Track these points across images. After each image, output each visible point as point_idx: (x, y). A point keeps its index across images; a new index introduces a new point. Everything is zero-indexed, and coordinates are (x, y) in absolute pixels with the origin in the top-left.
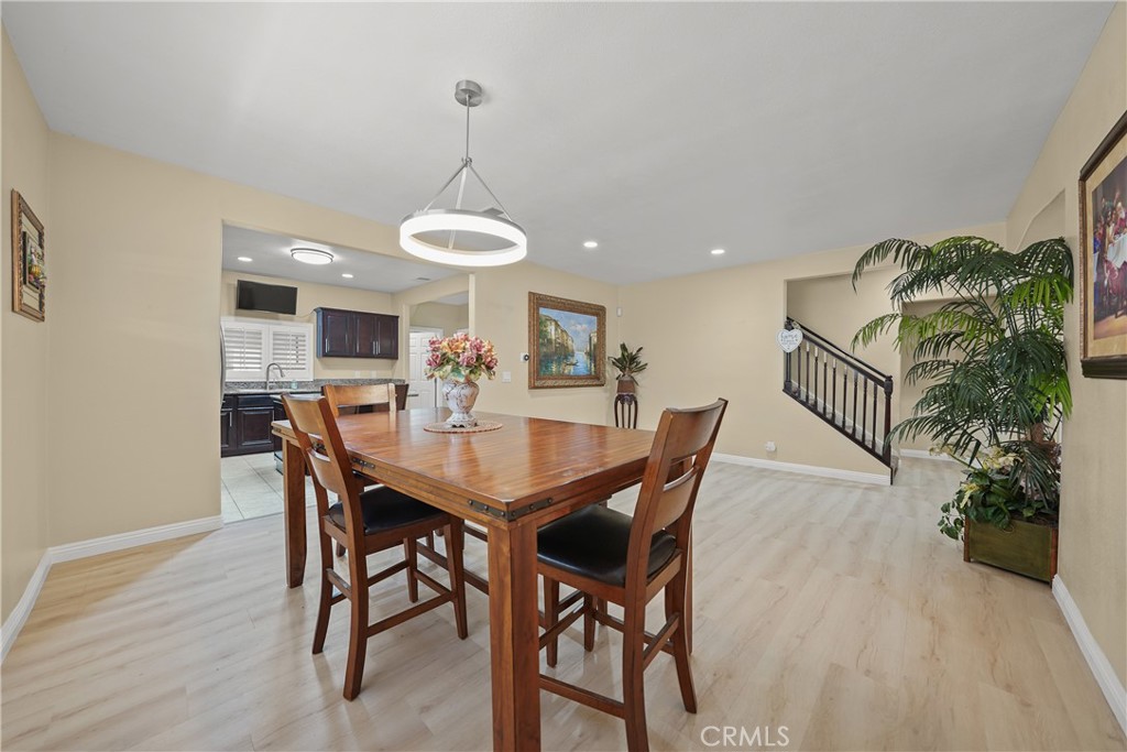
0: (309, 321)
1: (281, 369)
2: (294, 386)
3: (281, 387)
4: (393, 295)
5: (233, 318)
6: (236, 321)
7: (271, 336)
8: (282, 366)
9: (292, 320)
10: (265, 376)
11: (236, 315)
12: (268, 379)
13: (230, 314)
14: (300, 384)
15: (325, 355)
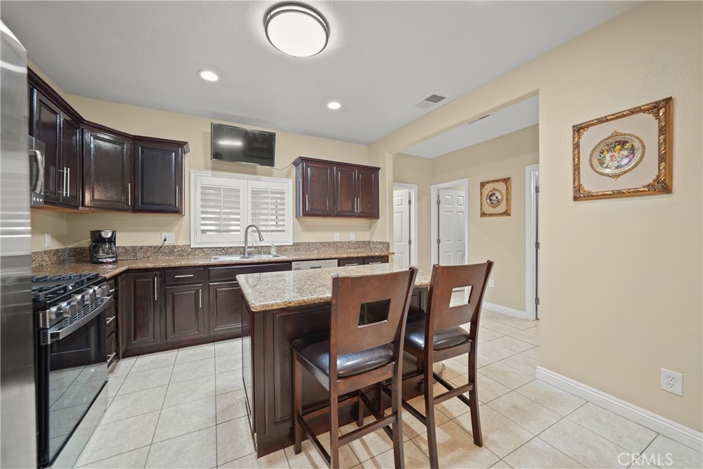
0: (288, 176)
1: (259, 232)
2: (273, 251)
3: (260, 253)
4: (370, 145)
5: (209, 173)
6: (213, 176)
7: (250, 193)
8: (261, 228)
9: (270, 175)
10: (243, 239)
11: (214, 169)
12: (246, 243)
13: (206, 169)
14: (280, 249)
15: (306, 214)
